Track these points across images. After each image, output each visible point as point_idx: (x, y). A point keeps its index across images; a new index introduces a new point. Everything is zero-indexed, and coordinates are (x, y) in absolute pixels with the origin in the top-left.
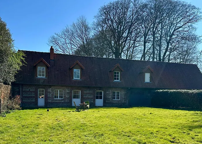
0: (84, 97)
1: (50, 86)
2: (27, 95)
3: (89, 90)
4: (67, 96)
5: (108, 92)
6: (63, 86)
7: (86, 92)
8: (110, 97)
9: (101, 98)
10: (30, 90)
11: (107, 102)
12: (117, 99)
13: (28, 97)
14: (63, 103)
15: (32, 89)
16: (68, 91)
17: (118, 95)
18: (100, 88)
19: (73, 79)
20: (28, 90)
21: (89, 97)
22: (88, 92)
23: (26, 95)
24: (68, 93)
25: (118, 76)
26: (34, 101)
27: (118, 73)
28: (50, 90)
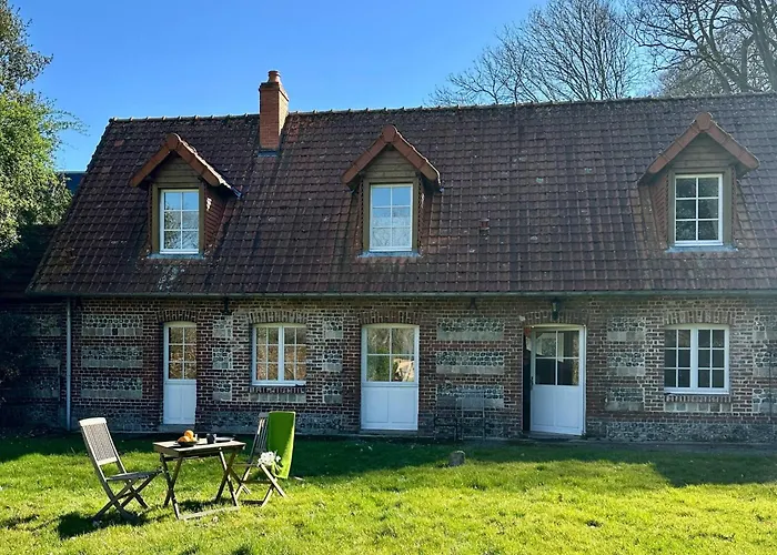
0: (440, 369)
1: (226, 306)
2: (105, 364)
3: (474, 321)
4: (325, 367)
5: (621, 336)
6: (298, 302)
7: (452, 337)
8: (640, 371)
9: (567, 377)
10: (115, 332)
11: (615, 405)
12: (703, 382)
13: (111, 374)
14: (300, 408)
15: (129, 326)
16: (332, 335)
17: (712, 358)
18: (559, 306)
19: (365, 255)
20: (106, 331)
21: (479, 370)
22: (466, 336)
23: (97, 364)
24: (332, 344)
25: (707, 210)
26: (137, 394)
27: (708, 187)
28: (224, 329)
